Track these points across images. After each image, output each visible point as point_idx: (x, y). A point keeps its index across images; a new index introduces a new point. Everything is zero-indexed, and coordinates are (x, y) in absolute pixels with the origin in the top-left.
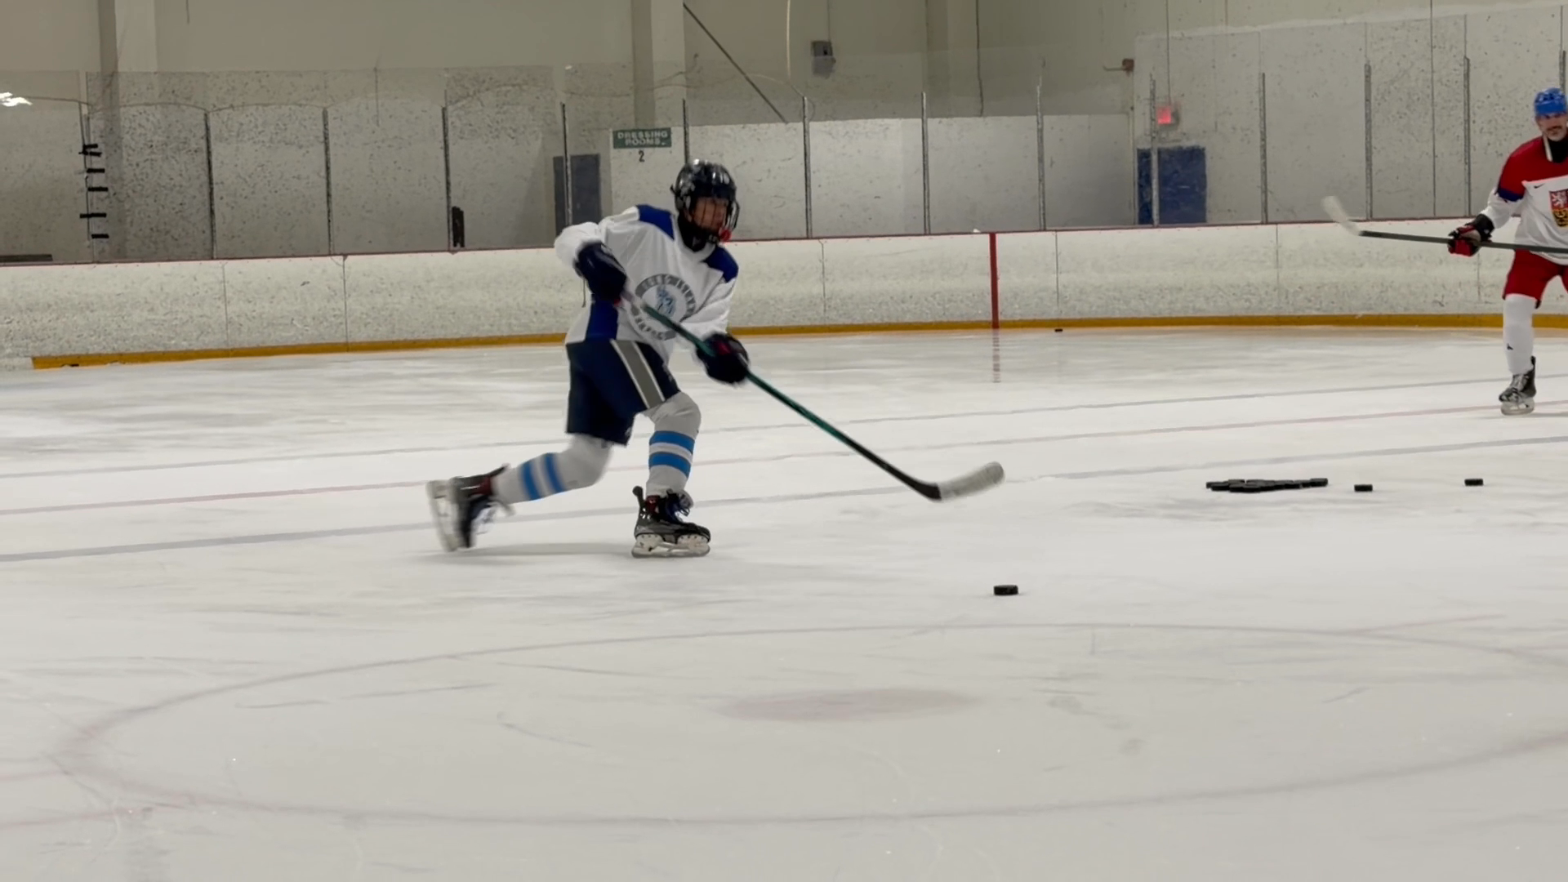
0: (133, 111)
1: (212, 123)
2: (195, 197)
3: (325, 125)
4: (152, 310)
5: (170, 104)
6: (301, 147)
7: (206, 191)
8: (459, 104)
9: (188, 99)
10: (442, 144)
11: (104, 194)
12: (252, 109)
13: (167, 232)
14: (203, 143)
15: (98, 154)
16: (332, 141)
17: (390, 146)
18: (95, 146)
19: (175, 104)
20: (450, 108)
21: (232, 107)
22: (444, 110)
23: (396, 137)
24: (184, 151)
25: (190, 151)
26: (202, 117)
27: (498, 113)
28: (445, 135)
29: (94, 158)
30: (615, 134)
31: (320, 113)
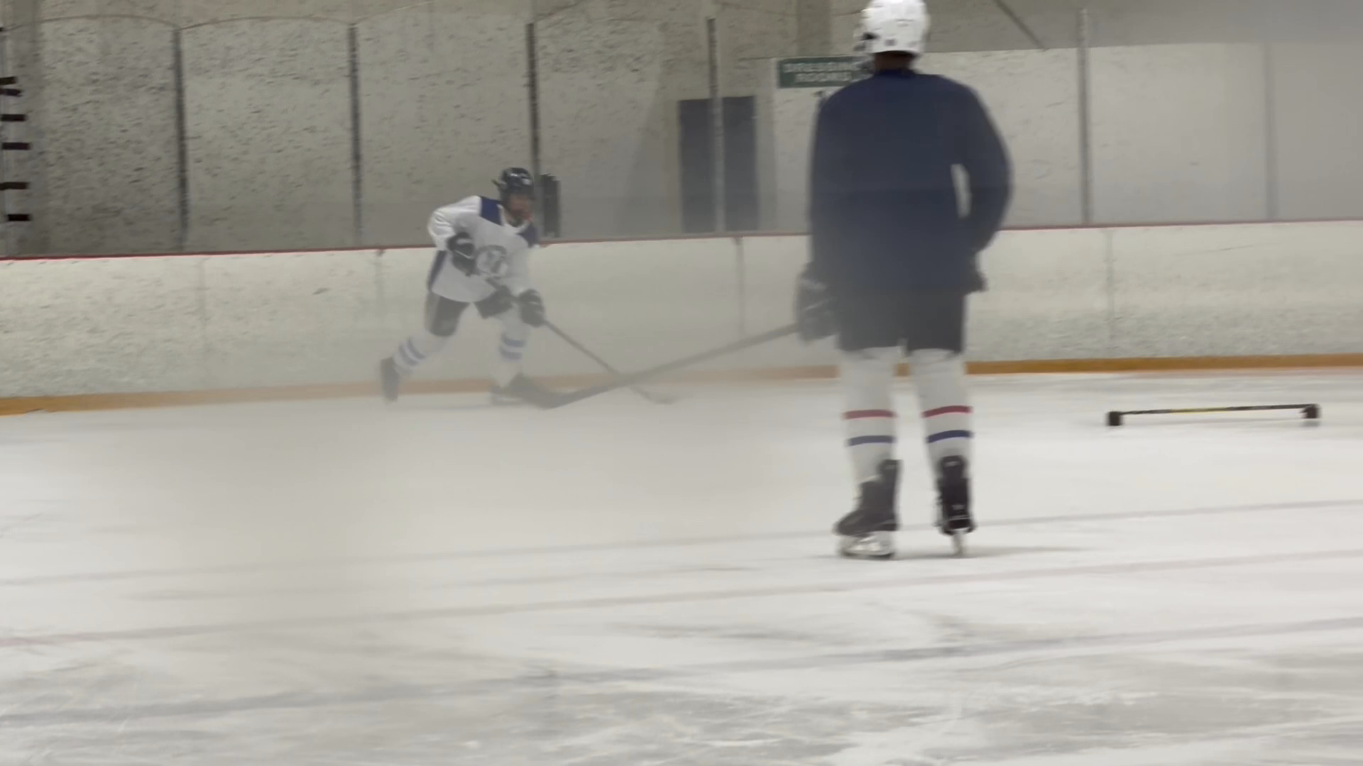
0: (70, 27)
1: (187, 44)
2: (158, 159)
3: (353, 49)
4: (93, 331)
5: (124, 16)
6: (317, 83)
7: (174, 149)
8: (555, 18)
9: (151, 9)
10: (525, 81)
11: (23, 154)
12: (244, 25)
13: (118, 212)
14: (170, 78)
15: (15, 93)
16: (363, 74)
17: (449, 82)
18: (11, 80)
19: (132, 16)
20: (541, 24)
21: (214, 22)
22: (531, 28)
23: (458, 69)
24: (144, 89)
25: (153, 88)
26: (168, 37)
27: (613, 32)
28: (532, 64)
29: (11, 100)
30: (781, 65)
31: (342, 31)
